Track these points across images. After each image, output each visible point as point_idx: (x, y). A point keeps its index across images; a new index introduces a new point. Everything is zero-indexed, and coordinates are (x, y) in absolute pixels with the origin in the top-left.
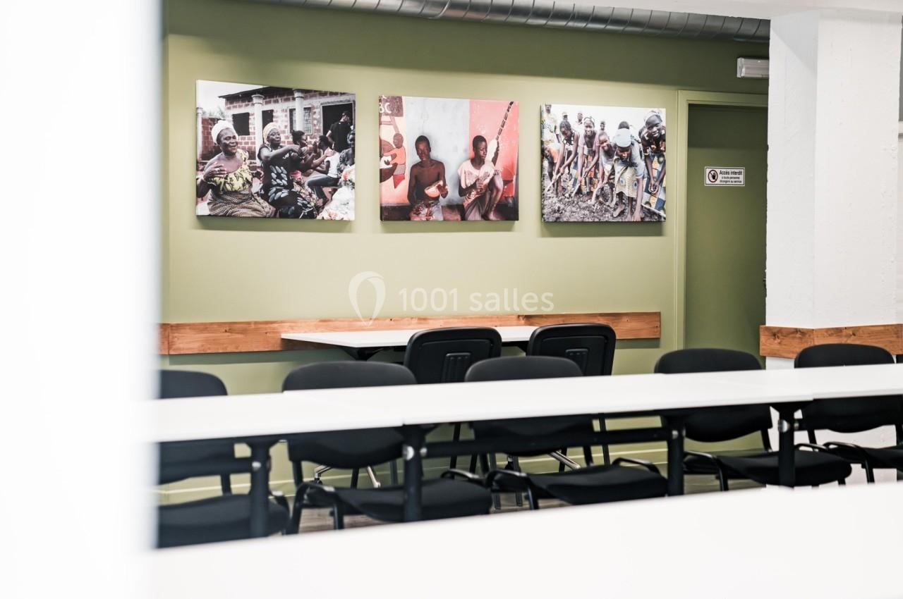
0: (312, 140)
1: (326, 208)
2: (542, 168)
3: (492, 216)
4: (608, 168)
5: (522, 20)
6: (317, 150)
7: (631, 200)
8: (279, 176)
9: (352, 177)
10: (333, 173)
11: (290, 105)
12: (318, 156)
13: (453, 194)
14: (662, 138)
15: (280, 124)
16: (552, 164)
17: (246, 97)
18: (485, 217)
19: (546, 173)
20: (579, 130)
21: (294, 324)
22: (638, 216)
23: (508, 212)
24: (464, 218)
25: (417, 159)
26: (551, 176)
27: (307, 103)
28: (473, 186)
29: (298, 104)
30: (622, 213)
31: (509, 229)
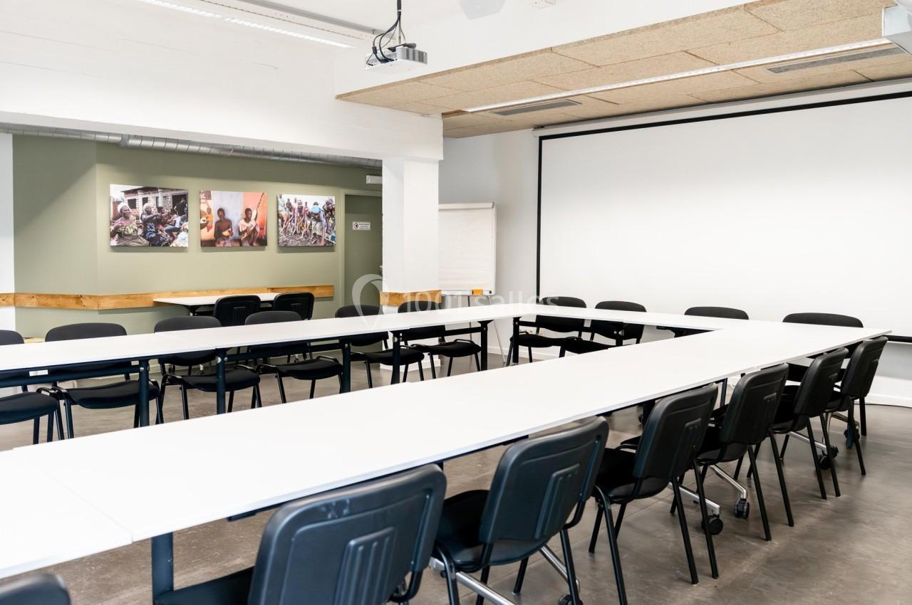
0: (167, 211)
1: (174, 241)
2: (278, 222)
3: (255, 244)
4: (309, 222)
5: (268, 157)
6: (169, 215)
7: (320, 236)
8: (151, 227)
9: (187, 227)
10: (177, 226)
11: (157, 195)
12: (170, 218)
13: (236, 234)
14: (333, 209)
15: (151, 203)
16: (283, 221)
17: (135, 191)
18: (251, 244)
19: (280, 225)
20: (295, 206)
21: (160, 294)
22: (322, 244)
23: (262, 242)
24: (241, 245)
25: (218, 219)
26: (282, 226)
27: (164, 194)
28: (246, 231)
29: (160, 195)
30: (316, 242)
31: (264, 250)
